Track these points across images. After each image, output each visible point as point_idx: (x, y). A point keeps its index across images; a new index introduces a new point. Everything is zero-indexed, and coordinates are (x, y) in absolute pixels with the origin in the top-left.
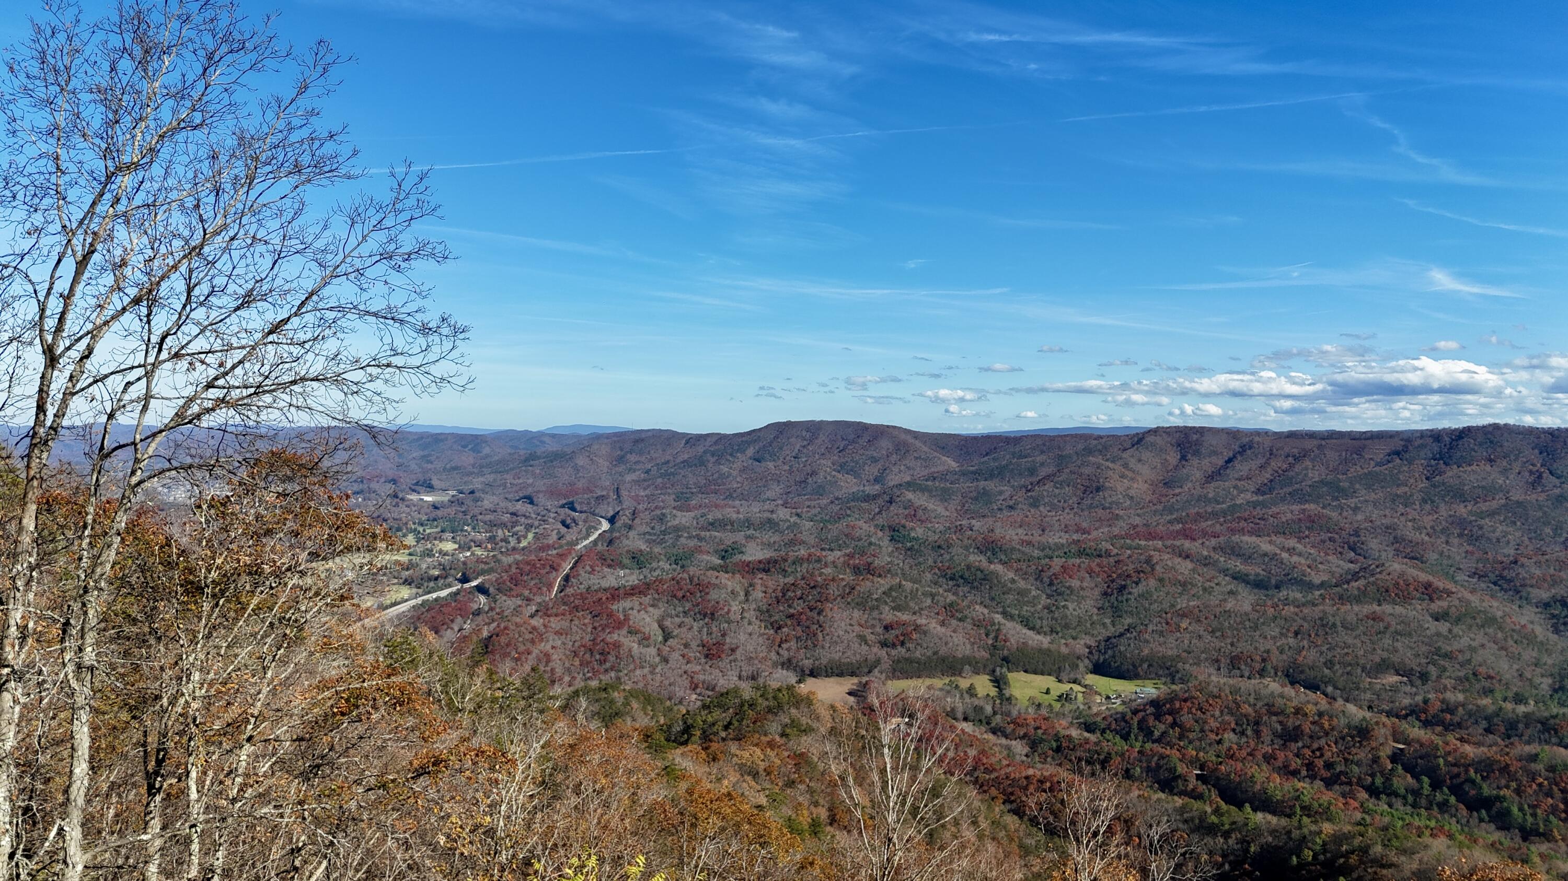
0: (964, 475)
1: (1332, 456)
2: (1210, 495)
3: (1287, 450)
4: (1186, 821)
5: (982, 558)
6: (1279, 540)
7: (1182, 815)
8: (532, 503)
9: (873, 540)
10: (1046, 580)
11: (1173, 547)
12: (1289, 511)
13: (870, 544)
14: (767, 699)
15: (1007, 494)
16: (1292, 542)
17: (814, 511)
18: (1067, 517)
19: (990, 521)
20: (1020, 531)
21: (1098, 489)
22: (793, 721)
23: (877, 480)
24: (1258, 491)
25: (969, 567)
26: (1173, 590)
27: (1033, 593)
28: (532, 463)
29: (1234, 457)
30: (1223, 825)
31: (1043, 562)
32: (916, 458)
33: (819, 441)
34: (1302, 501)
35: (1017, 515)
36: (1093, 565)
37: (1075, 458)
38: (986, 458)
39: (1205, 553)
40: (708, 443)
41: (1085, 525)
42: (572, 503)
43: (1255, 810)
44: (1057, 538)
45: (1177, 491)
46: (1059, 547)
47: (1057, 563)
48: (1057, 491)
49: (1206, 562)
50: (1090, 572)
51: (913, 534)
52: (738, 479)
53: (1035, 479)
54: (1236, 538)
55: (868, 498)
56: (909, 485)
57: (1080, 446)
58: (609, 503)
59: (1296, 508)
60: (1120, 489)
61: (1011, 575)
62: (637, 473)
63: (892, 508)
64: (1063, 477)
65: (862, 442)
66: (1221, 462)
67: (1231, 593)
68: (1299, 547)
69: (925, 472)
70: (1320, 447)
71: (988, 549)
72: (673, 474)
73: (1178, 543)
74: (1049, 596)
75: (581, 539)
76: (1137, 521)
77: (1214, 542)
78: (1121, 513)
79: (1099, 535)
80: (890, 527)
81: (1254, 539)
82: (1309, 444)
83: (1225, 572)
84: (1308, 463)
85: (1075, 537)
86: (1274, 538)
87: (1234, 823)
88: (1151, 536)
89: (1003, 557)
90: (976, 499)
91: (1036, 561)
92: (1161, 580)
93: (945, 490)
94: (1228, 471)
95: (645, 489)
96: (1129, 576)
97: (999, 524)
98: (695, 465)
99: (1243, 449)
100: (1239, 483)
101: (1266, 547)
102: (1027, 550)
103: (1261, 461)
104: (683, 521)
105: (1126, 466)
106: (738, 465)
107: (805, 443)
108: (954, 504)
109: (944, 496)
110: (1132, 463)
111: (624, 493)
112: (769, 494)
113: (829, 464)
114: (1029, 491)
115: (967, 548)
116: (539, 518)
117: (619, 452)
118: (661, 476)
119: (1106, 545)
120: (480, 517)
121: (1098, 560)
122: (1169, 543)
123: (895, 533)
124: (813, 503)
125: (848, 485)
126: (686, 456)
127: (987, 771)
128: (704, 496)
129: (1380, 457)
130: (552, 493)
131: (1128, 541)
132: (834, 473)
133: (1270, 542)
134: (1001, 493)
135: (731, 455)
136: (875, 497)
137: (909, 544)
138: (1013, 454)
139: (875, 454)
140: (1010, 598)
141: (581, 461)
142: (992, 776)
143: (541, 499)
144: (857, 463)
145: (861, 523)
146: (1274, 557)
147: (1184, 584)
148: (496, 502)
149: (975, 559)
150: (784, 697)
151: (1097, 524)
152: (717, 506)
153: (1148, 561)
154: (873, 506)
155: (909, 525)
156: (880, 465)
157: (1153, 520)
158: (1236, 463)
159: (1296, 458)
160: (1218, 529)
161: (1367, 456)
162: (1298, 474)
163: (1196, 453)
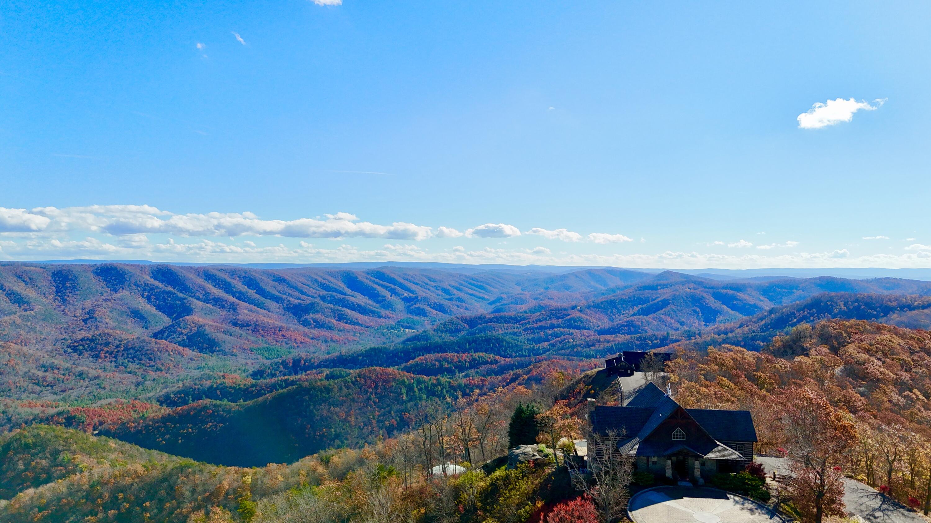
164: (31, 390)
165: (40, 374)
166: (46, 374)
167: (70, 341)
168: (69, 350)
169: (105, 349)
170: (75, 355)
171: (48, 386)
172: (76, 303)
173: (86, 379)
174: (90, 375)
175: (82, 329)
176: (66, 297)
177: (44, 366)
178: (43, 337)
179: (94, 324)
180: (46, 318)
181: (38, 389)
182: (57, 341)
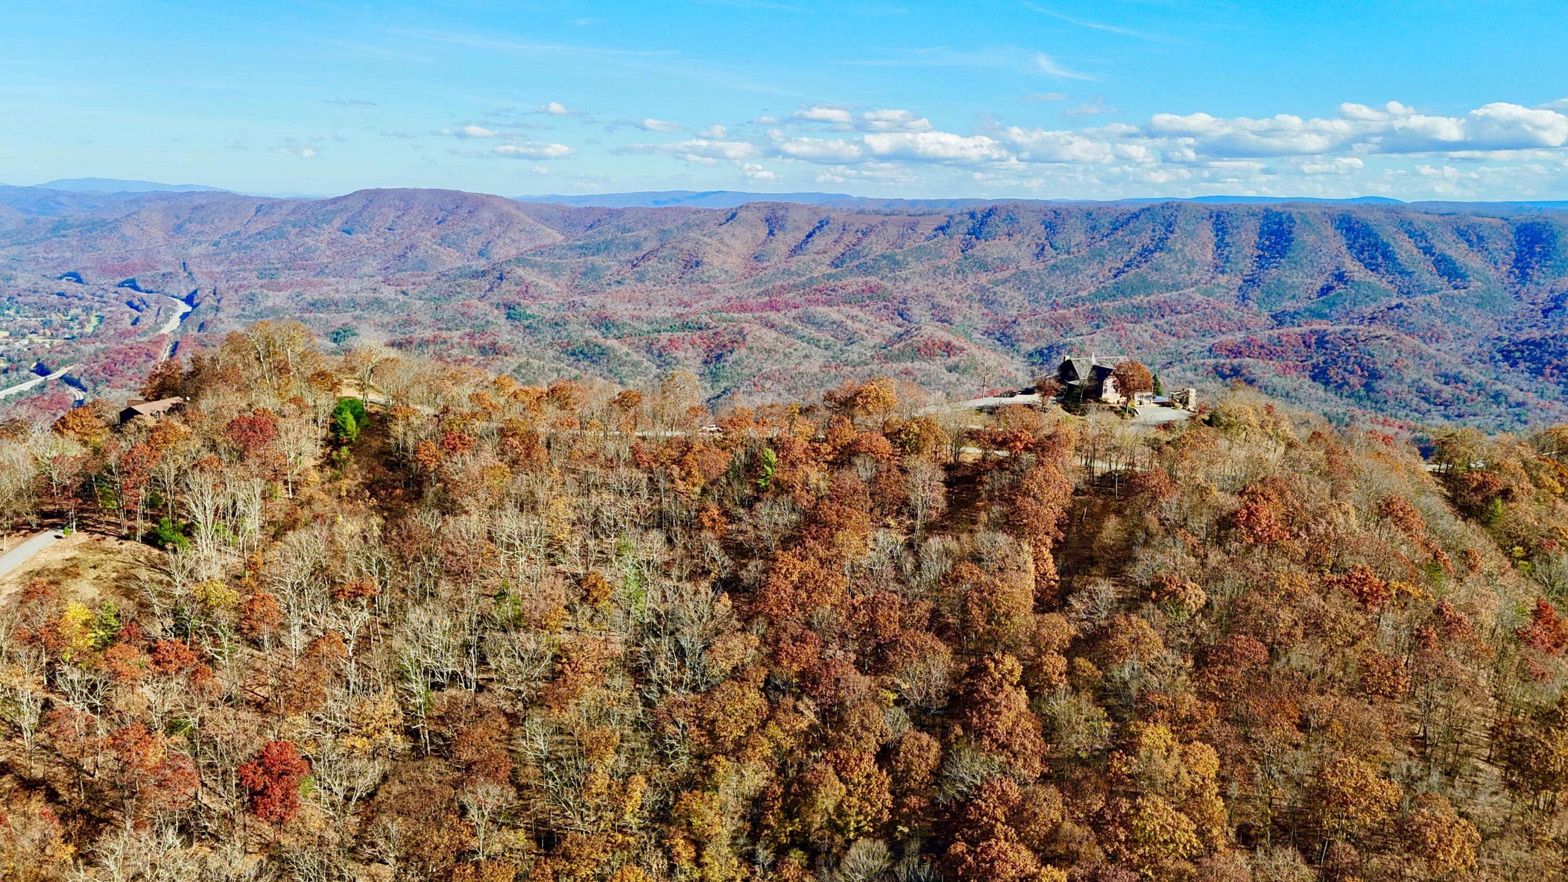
0: (571, 249)
1: (892, 231)
2: (793, 269)
3: (857, 225)
5: (596, 333)
6: (846, 309)
8: (79, 281)
9: (489, 318)
10: (655, 352)
11: (761, 318)
12: (855, 283)
13: (488, 322)
15: (614, 269)
16: (855, 311)
17: (423, 288)
18: (671, 292)
19: (601, 297)
20: (629, 306)
21: (697, 264)
23: (481, 254)
24: (833, 264)
25: (587, 343)
26: (760, 356)
27: (645, 364)
28: (64, 232)
29: (814, 232)
31: (652, 336)
32: (521, 231)
33: (414, 212)
34: (867, 273)
35: (625, 289)
36: (695, 337)
37: (676, 231)
38: (589, 232)
39: (787, 323)
40: (284, 211)
41: (686, 299)
42: (133, 281)
44: (662, 312)
45: (766, 264)
46: (665, 321)
47: (665, 337)
48: (661, 266)
49: (787, 331)
50: (693, 344)
51: (528, 312)
52: (328, 253)
53: (640, 254)
54: (812, 309)
55: (476, 275)
56: (520, 260)
57: (680, 222)
58: (179, 282)
59: (861, 280)
60: (716, 264)
61: (625, 349)
62: (204, 246)
63: (503, 285)
64: (666, 252)
65: (463, 212)
66: (803, 237)
67: (806, 356)
68: (861, 314)
69: (530, 246)
70: (883, 223)
71: (601, 325)
72: (247, 247)
73: (765, 314)
74: (659, 367)
75: (162, 322)
76: (732, 294)
77: (794, 312)
78: (718, 286)
79: (700, 310)
80: (505, 305)
81: (826, 309)
82: (875, 220)
83: (801, 338)
84: (873, 237)
85: (679, 310)
86: (842, 307)
88: (743, 309)
89: (616, 332)
90: (585, 274)
91: (646, 335)
92: (751, 349)
93: (554, 266)
94: (809, 246)
95: (219, 264)
96: (725, 346)
97: (609, 300)
98: (275, 237)
99: (822, 224)
100: (817, 257)
101: (836, 316)
102: (636, 324)
103: (836, 236)
104: (277, 301)
105: (721, 241)
106: (325, 237)
107: (399, 213)
108: (564, 279)
109: (554, 271)
110: (727, 238)
111: (195, 269)
112: (366, 270)
113: (429, 236)
114: (635, 266)
115: (582, 324)
116: (96, 299)
117: (175, 221)
118: (234, 249)
119: (705, 319)
120: (20, 299)
121: (699, 333)
122: (757, 315)
123: (511, 311)
124: (417, 280)
125: (452, 260)
126: (261, 227)
128: (292, 272)
129: (929, 232)
130: (104, 270)
131: (724, 314)
132: (435, 246)
133: (839, 311)
134: (608, 268)
135: (315, 226)
136: (484, 273)
137: (527, 323)
138: (618, 227)
139: (477, 227)
140: (625, 370)
141: (129, 230)
143: (88, 276)
144: (458, 235)
145: (475, 302)
146: (840, 324)
147: (768, 351)
148: (33, 280)
149: (592, 334)
151: (697, 298)
152: (310, 284)
153: (740, 332)
154: (483, 283)
155: (524, 302)
156: (483, 238)
157: (744, 293)
158: (815, 237)
159: (864, 234)
160: (798, 300)
161: (919, 231)
162: (864, 248)
163: (782, 228)
164: (1414, 407)
165: (1435, 385)
166: (1444, 387)
167: (1506, 343)
168: (1499, 356)
169: (1555, 362)
170: (1505, 366)
171: (1441, 404)
172: (1542, 281)
173: (1503, 404)
174: (1510, 399)
175: (1535, 325)
176: (1529, 271)
177: (1446, 376)
178: (1467, 331)
179: (1558, 319)
180: (1483, 302)
181: (1424, 406)
182: (1487, 339)
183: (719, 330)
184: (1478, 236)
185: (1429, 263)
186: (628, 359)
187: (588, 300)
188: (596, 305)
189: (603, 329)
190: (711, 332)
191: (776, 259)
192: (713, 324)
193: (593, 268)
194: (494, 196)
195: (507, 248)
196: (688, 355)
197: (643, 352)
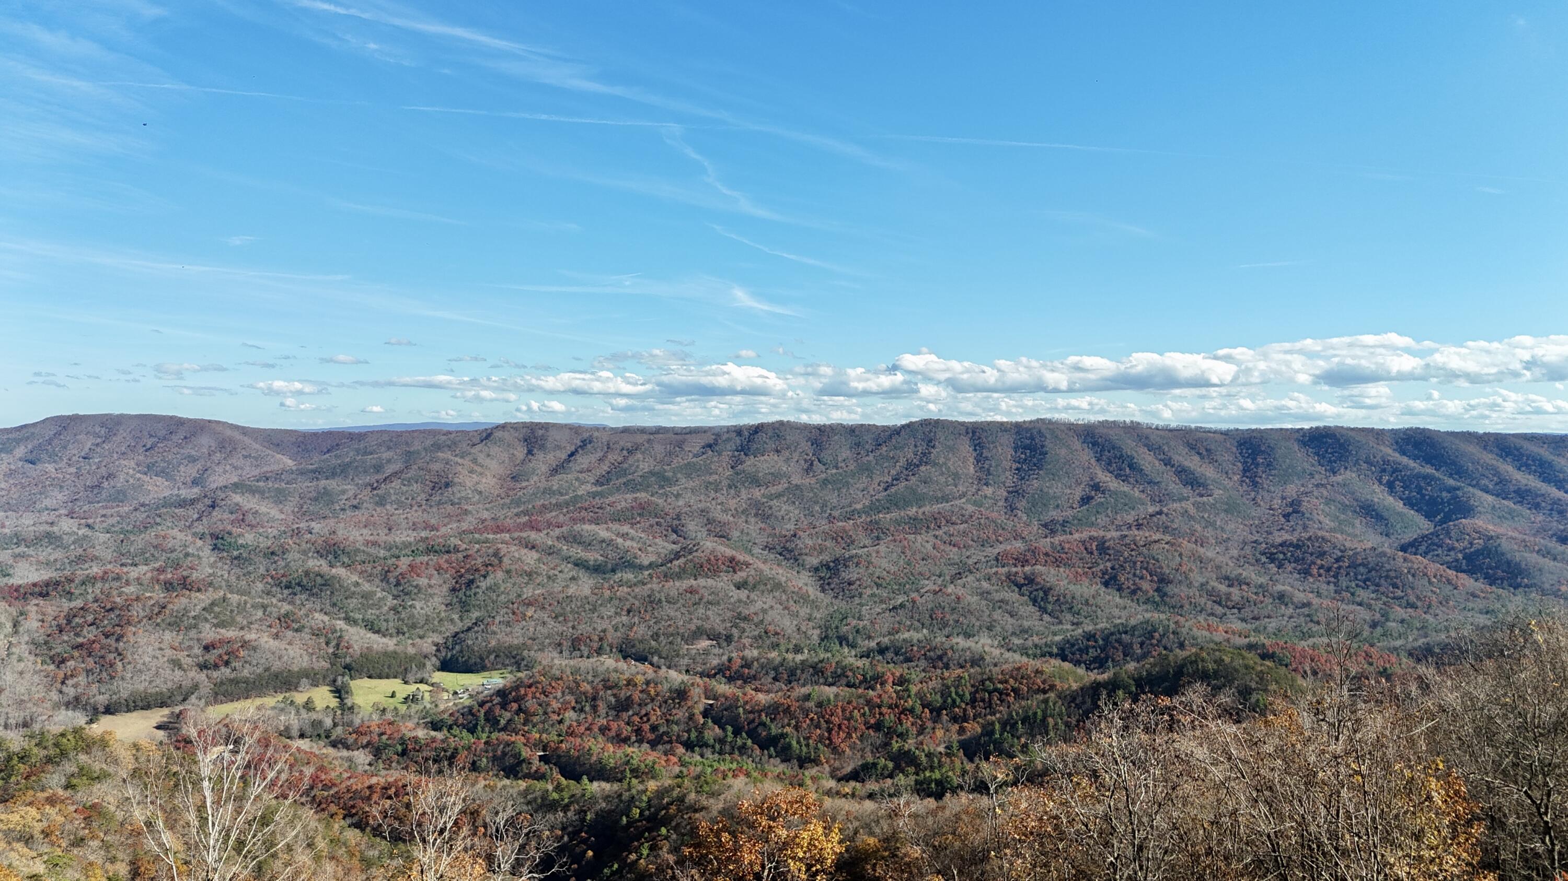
0: (302, 474)
1: (659, 449)
2: (555, 488)
3: (622, 443)
4: (529, 803)
5: (323, 562)
6: (615, 526)
7: (525, 797)
9: (190, 550)
10: (393, 580)
11: (520, 539)
12: (624, 500)
13: (187, 555)
14: (45, 748)
15: (351, 493)
16: (626, 528)
17: (114, 520)
18: (416, 515)
19: (332, 522)
20: (365, 531)
21: (447, 485)
22: (82, 769)
23: (195, 482)
24: (598, 483)
25: (307, 573)
26: (520, 580)
27: (379, 595)
29: (576, 450)
30: (563, 800)
31: (390, 562)
32: (245, 457)
33: (118, 438)
34: (635, 490)
35: (361, 515)
36: (442, 561)
37: (424, 454)
38: (327, 456)
39: (550, 543)
41: (433, 521)
43: (591, 781)
44: (404, 536)
45: (524, 484)
46: (406, 545)
47: (404, 563)
48: (405, 488)
49: (550, 551)
50: (439, 569)
51: (240, 541)
53: (381, 477)
54: (577, 527)
55: (183, 503)
56: (237, 487)
57: (429, 442)
59: (629, 496)
60: (469, 484)
61: (355, 578)
63: (214, 514)
64: (411, 473)
65: (177, 438)
66: (564, 456)
67: (573, 579)
68: (632, 532)
69: (256, 472)
70: (649, 441)
71: (329, 552)
73: (524, 535)
74: (395, 597)
76: (486, 515)
77: (558, 531)
78: (470, 508)
79: (448, 532)
80: (212, 535)
81: (593, 527)
82: (640, 438)
83: (567, 559)
84: (639, 456)
85: (423, 534)
86: (611, 525)
87: (573, 796)
88: (499, 529)
89: (346, 560)
90: (316, 499)
91: (382, 562)
92: (508, 572)
93: (279, 491)
94: (571, 464)
96: (477, 570)
97: (342, 525)
99: (584, 443)
100: (580, 476)
101: (604, 534)
102: (372, 550)
103: (600, 454)
105: (475, 461)
107: (99, 440)
108: (290, 506)
109: (279, 497)
110: (481, 458)
112: (47, 502)
113: (132, 464)
114: (375, 489)
115: (305, 553)
119: (454, 541)
121: (446, 557)
122: (516, 535)
123: (219, 542)
124: (109, 512)
125: (158, 489)
127: (326, 787)
129: (697, 449)
131: (477, 536)
132: (138, 475)
133: (607, 529)
134: (344, 492)
136: (193, 502)
137: (235, 553)
138: (358, 451)
139: (193, 453)
140: (353, 603)
142: (332, 792)
144: (169, 463)
145: (174, 532)
146: (610, 543)
147: (529, 574)
149: (316, 564)
150: (69, 742)
151: (446, 520)
153: (496, 554)
154: (191, 512)
155: (236, 531)
156: (199, 466)
157: (501, 514)
158: (578, 456)
159: (629, 452)
160: (561, 518)
161: (687, 449)
162: (631, 466)
163: (542, 447)
167: (1265, 546)
169: (1319, 562)
171: (1233, 607)
172: (1273, 489)
173: (1290, 605)
174: (1294, 600)
175: (1282, 529)
176: (1257, 479)
177: (1228, 578)
178: (1225, 536)
179: (1300, 522)
180: (1230, 508)
182: (1245, 543)
183: (470, 552)
184: (1207, 450)
185: (1172, 474)
186: (358, 589)
187: (316, 526)
188: (326, 531)
189: (330, 557)
190: (460, 555)
191: (535, 478)
192: (464, 546)
193: (326, 492)
194: (218, 422)
195: (227, 475)
196: (433, 582)
197: (377, 581)
